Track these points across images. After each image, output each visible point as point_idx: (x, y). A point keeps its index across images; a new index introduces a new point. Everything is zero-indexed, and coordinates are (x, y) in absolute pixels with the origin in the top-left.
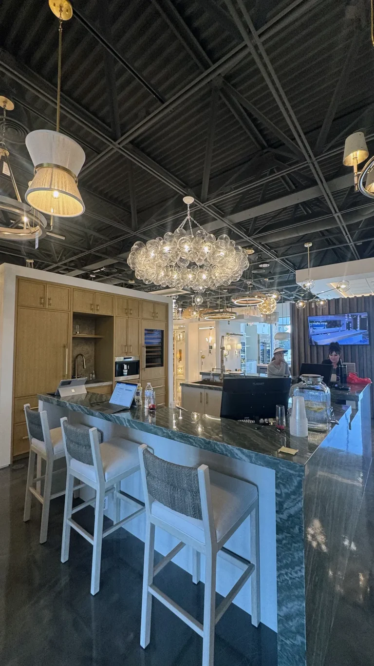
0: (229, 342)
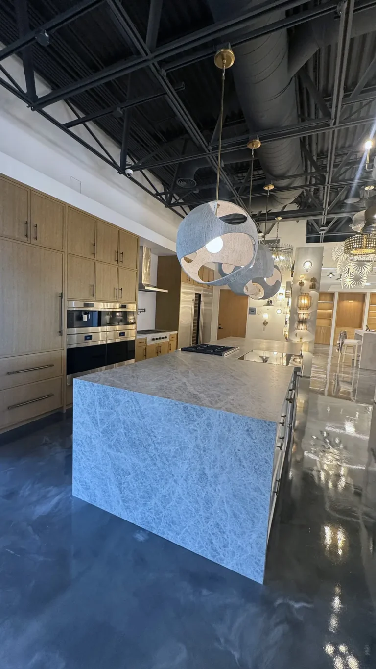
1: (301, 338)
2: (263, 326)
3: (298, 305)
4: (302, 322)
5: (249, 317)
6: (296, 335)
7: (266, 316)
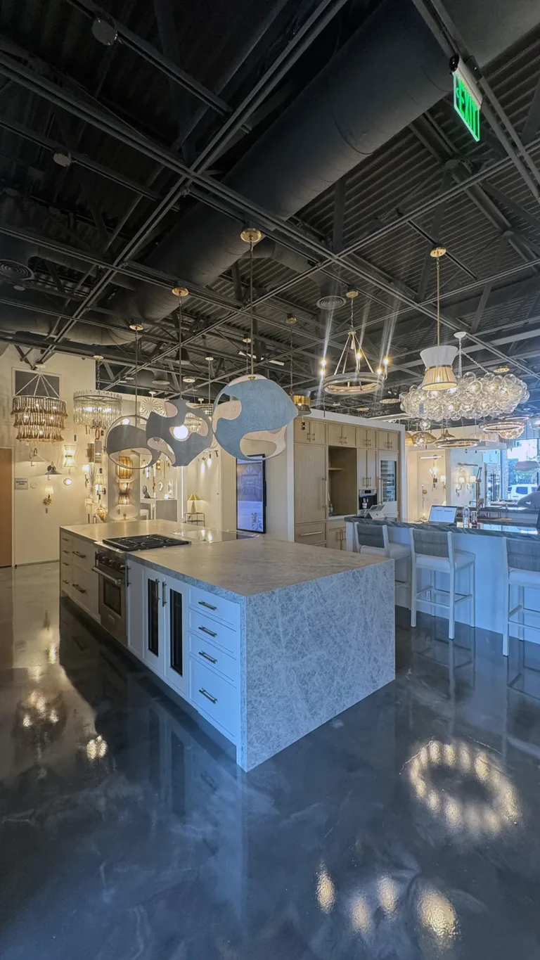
0: (461, 474)
1: (125, 515)
2: (45, 507)
3: (117, 473)
4: (124, 494)
5: (17, 494)
6: (119, 512)
7: (49, 490)
